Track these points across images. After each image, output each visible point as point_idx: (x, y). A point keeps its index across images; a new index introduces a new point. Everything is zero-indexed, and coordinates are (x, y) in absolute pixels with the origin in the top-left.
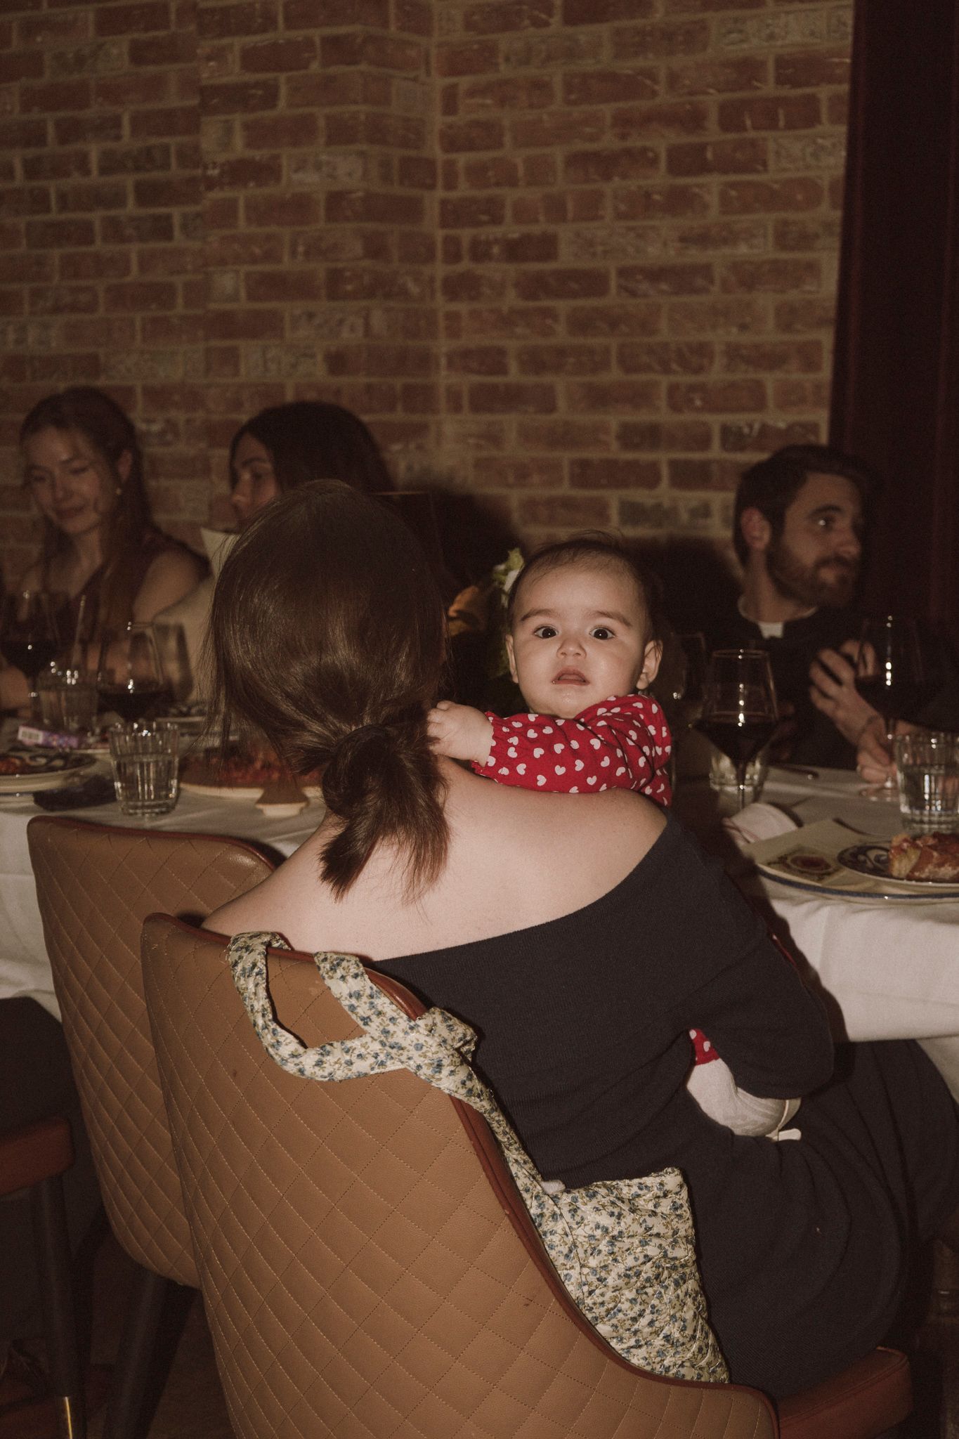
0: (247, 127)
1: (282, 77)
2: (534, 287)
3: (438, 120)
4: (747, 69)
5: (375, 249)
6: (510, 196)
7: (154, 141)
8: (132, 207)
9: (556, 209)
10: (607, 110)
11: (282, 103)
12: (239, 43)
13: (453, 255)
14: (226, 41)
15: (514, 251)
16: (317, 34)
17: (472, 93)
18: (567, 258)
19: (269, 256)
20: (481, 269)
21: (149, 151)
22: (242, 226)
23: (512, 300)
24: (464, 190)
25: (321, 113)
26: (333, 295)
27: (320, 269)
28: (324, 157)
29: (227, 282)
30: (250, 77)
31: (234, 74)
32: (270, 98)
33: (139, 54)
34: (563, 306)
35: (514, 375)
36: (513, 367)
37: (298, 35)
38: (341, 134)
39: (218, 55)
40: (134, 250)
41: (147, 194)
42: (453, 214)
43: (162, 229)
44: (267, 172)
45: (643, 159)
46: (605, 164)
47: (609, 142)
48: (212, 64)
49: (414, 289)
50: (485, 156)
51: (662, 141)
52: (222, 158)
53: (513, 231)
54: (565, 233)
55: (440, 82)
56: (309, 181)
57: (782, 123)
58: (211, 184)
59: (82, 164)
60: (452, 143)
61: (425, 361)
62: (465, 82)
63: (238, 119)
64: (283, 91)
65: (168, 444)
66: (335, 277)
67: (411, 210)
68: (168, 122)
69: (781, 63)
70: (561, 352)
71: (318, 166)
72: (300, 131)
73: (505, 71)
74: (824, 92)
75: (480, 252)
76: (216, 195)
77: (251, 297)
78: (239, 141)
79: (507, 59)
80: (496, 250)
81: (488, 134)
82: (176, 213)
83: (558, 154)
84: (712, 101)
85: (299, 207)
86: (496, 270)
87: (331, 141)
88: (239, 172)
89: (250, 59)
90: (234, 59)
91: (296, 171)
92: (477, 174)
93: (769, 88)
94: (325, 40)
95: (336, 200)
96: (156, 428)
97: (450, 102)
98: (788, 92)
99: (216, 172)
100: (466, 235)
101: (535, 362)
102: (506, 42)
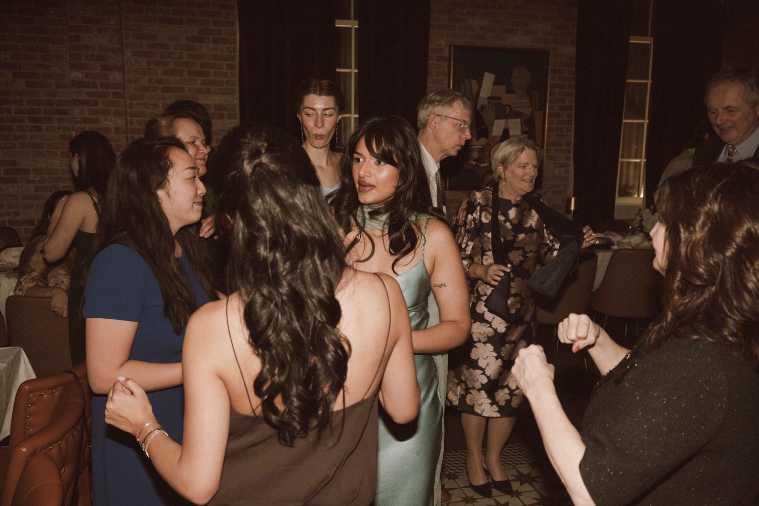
0: (89, 110)
1: (100, 100)
7: (35, 107)
8: (27, 123)
12: (85, 90)
14: (81, 89)
16: (111, 91)
17: (137, 104)
21: (33, 109)
25: (112, 109)
28: (113, 119)
30: (89, 98)
31: (84, 97)
32: (96, 104)
33: (29, 85)
37: (105, 90)
38: (117, 114)
39: (79, 92)
40: (28, 134)
41: (33, 120)
43: (40, 129)
48: (77, 94)
52: (80, 117)
56: (110, 124)
57: (216, 118)
59: (9, 111)
62: (135, 102)
63: (86, 108)
64: (100, 103)
65: (42, 183)
69: (215, 106)
71: (111, 121)
72: (106, 112)
73: (146, 101)
76: (79, 125)
78: (86, 113)
79: (147, 98)
82: (44, 126)
87: (115, 115)
89: (88, 94)
90: (84, 94)
91: (104, 121)
96: (37, 179)
98: (216, 112)
99: (79, 120)
102: (146, 94)
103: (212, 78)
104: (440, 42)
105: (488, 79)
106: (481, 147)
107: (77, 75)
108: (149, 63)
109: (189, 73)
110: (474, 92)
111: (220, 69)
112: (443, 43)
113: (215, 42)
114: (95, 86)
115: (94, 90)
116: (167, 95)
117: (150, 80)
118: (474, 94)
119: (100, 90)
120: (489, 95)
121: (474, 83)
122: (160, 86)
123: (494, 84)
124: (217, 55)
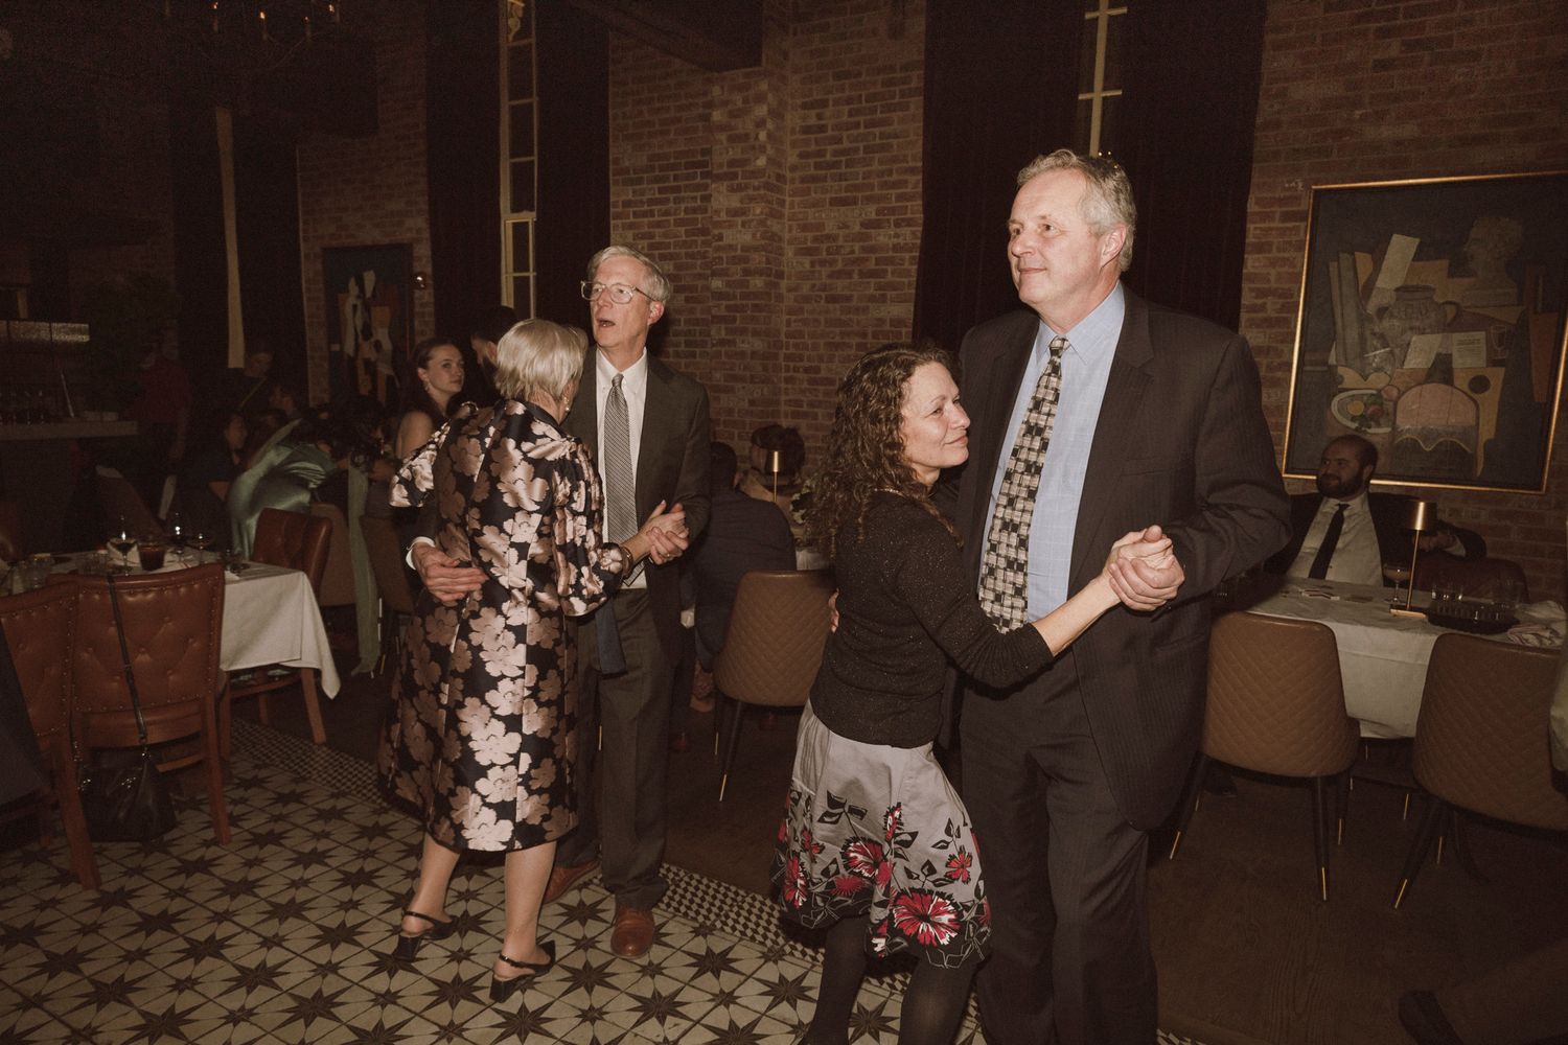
0: (726, 329)
1: (738, 315)
2: (813, 382)
3: (785, 329)
4: (881, 321)
5: (765, 369)
6: (806, 353)
7: (691, 328)
8: (683, 348)
9: (820, 358)
10: (837, 330)
11: (738, 322)
12: (724, 302)
13: (787, 370)
15: (807, 370)
17: (795, 321)
18: (823, 374)
19: (731, 369)
20: (795, 375)
21: (690, 331)
22: (724, 359)
23: (805, 385)
24: (792, 350)
25: (750, 326)
26: (752, 382)
27: (748, 374)
28: (750, 340)
29: (718, 375)
30: (727, 314)
31: (723, 312)
32: (734, 320)
33: (687, 300)
34: (821, 388)
35: (805, 408)
36: (805, 405)
37: (745, 302)
38: (756, 333)
39: (718, 306)
40: (683, 361)
41: (688, 344)
42: (788, 358)
43: (693, 355)
44: (732, 343)
45: (849, 346)
46: (837, 346)
47: (838, 339)
48: (714, 308)
49: (775, 380)
50: (799, 341)
51: (855, 341)
52: (717, 337)
53: (807, 364)
54: (823, 366)
55: (785, 317)
56: (745, 347)
58: (713, 345)
60: (788, 336)
61: (777, 403)
62: (793, 318)
63: (723, 326)
64: (738, 319)
66: (752, 376)
67: (776, 357)
68: (697, 322)
69: (891, 320)
70: (820, 402)
71: (749, 343)
72: (743, 331)
73: (806, 315)
74: (904, 330)
75: (796, 370)
76: (714, 349)
77: (725, 381)
78: (723, 332)
80: (801, 370)
81: (801, 334)
82: (698, 350)
83: (822, 342)
84: (870, 330)
85: (743, 354)
86: (800, 376)
87: (753, 335)
88: (722, 342)
89: (727, 308)
90: (723, 307)
91: (741, 344)
92: (796, 346)
93: (887, 327)
94: (752, 305)
95: (754, 354)
97: (789, 323)
98: (893, 329)
99: (714, 341)
100: (792, 364)
101: (811, 404)
102: (807, 307)
103: (890, 277)
104: (1293, 184)
105: (1401, 248)
106: (1374, 392)
107: (717, 284)
108: (813, 264)
109: (862, 274)
110: (1362, 279)
111: (901, 265)
112: (1300, 185)
113: (897, 225)
114: (735, 297)
115: (732, 302)
116: (831, 306)
117: (814, 286)
118: (1362, 281)
119: (739, 302)
120: (1399, 283)
121: (1363, 261)
122: (823, 294)
123: (1413, 260)
124: (899, 244)
